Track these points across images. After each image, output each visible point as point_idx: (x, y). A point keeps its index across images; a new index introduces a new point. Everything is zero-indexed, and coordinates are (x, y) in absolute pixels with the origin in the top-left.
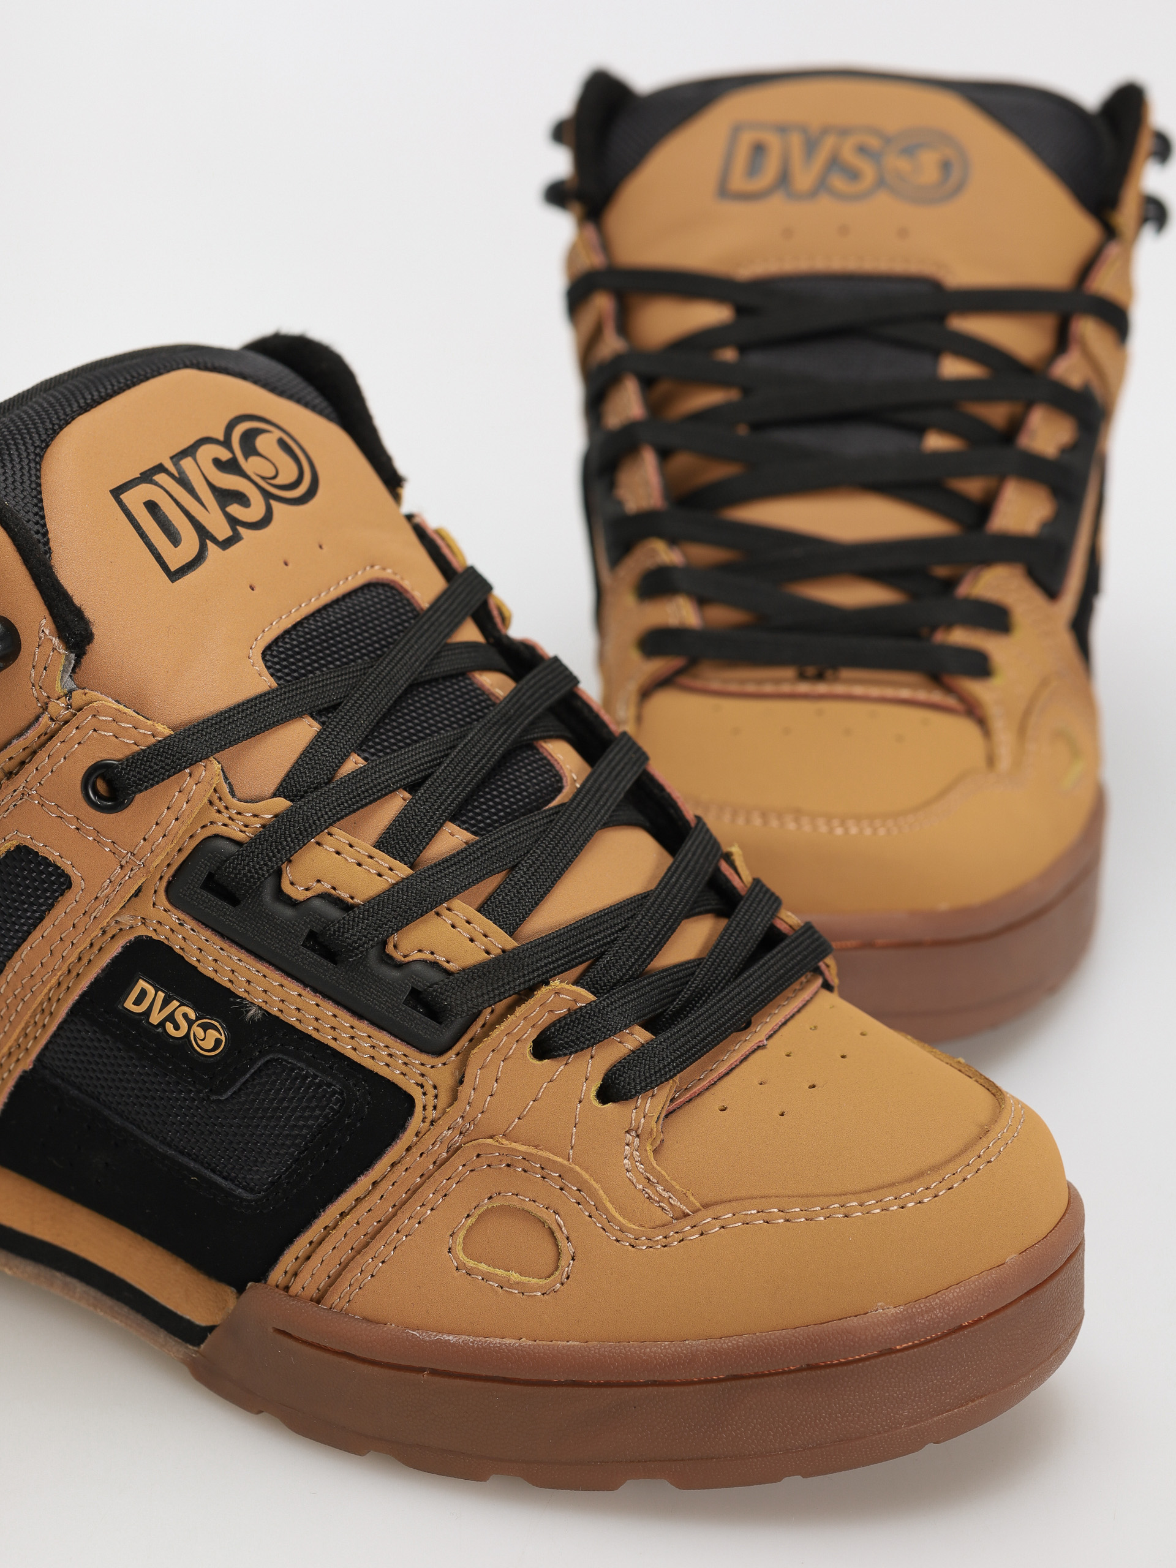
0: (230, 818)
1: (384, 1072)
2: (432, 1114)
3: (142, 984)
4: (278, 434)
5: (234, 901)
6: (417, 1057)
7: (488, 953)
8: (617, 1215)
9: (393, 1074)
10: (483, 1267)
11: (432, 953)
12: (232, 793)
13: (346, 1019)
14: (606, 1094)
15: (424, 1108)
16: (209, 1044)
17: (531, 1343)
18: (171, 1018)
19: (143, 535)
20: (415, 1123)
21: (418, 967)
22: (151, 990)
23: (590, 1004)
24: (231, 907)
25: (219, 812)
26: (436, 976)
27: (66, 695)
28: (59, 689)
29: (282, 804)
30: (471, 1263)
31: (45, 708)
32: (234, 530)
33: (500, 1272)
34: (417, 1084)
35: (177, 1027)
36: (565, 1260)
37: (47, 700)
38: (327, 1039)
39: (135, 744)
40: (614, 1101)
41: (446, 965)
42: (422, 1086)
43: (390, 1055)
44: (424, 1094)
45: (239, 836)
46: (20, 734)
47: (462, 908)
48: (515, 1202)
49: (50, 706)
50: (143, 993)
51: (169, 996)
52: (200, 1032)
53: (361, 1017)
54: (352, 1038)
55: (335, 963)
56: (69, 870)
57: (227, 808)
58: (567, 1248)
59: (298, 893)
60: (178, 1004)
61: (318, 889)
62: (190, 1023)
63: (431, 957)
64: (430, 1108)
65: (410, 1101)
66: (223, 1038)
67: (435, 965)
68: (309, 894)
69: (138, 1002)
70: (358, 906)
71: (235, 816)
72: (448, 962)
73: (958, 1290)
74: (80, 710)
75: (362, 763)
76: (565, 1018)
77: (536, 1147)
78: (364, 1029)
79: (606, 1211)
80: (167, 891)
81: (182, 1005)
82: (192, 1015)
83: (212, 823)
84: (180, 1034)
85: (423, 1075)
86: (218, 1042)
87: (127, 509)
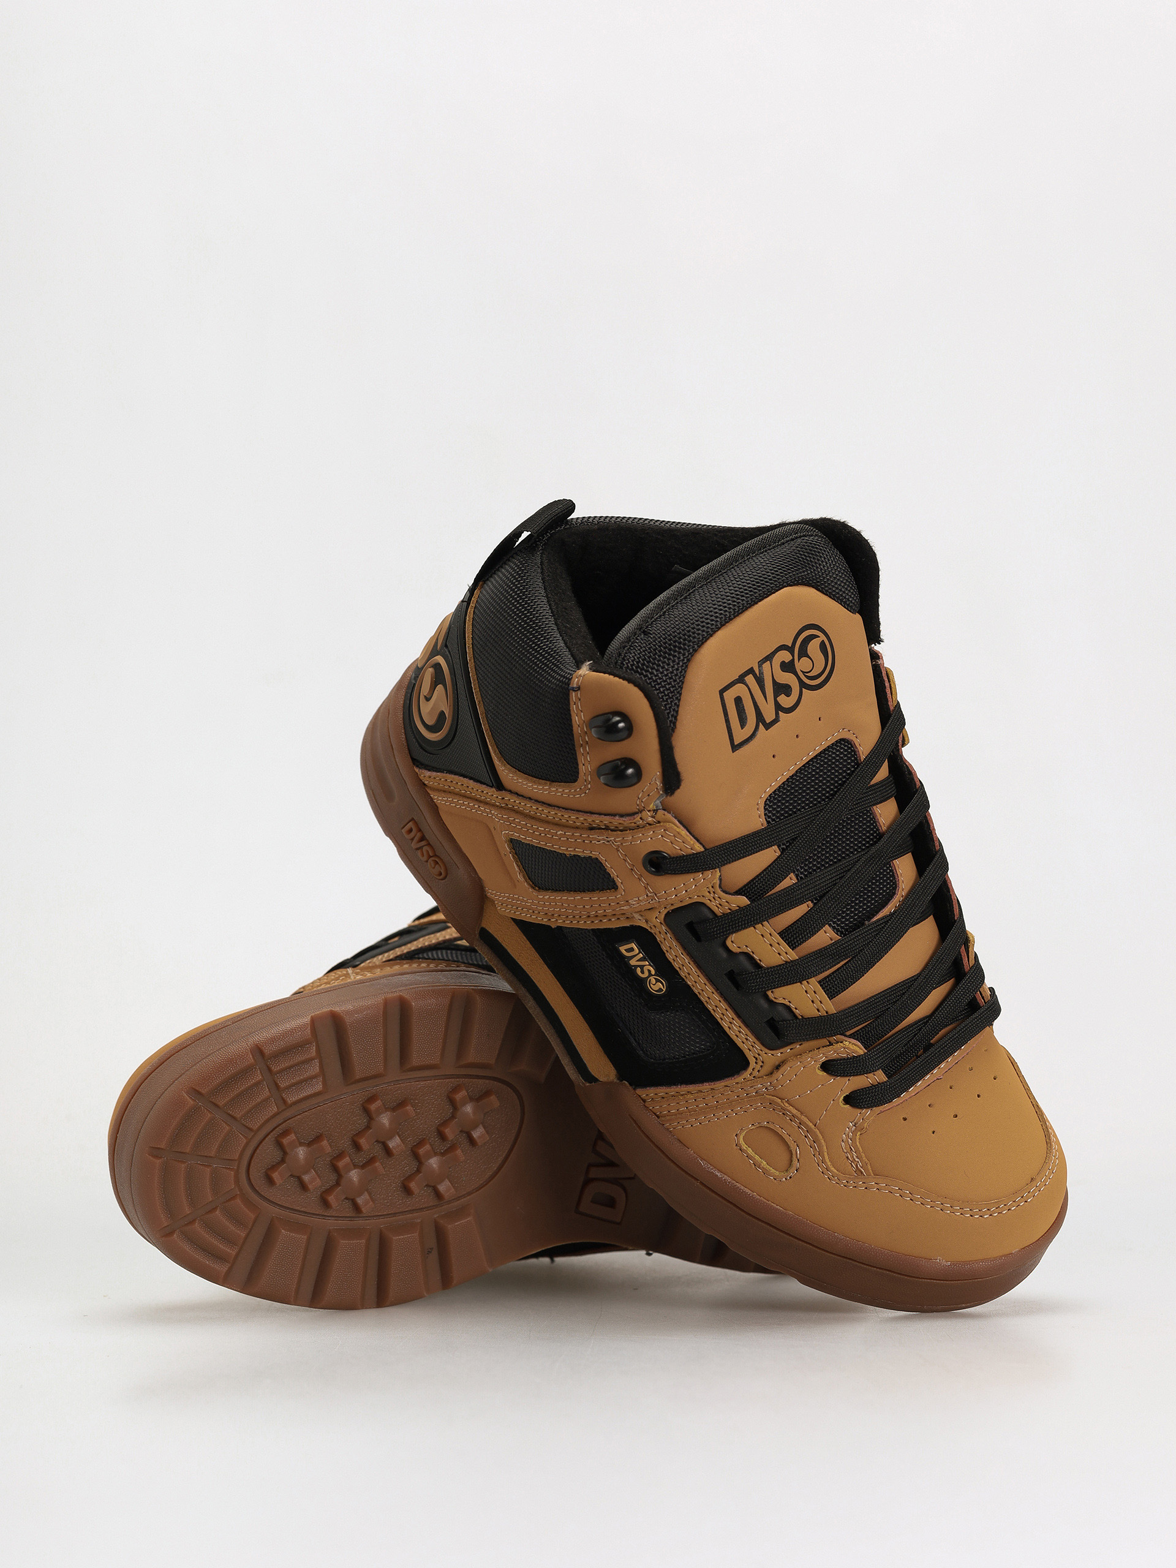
0: (714, 898)
1: (740, 1045)
2: (756, 1073)
3: (633, 945)
4: (823, 637)
5: (699, 939)
6: (758, 1046)
7: (818, 1010)
8: (828, 1161)
9: (744, 1047)
10: (750, 1151)
11: (790, 1002)
12: (720, 887)
13: (730, 1014)
14: (848, 1100)
15: (753, 1070)
16: (656, 988)
17: (758, 1197)
18: (642, 967)
19: (727, 721)
20: (746, 1074)
21: (780, 1008)
22: (637, 950)
23: (860, 1056)
24: (696, 941)
25: (709, 892)
26: (787, 1015)
27: (654, 811)
28: (652, 806)
29: (743, 901)
30: (744, 1147)
31: (640, 811)
32: (777, 714)
33: (757, 1157)
34: (754, 1057)
35: (643, 972)
36: (793, 1170)
37: (643, 808)
38: (718, 1016)
39: (680, 849)
40: (850, 1105)
41: (794, 1010)
42: (756, 1059)
43: (747, 1039)
44: (756, 1063)
45: (715, 909)
46: (622, 816)
47: (813, 984)
48: (779, 1131)
49: (644, 813)
50: (632, 950)
51: (645, 958)
52: (654, 981)
53: (739, 1016)
54: (731, 1023)
55: (738, 990)
56: (619, 884)
57: (714, 892)
58: (796, 1164)
59: (734, 948)
60: (648, 964)
61: (744, 949)
62: (650, 975)
63: (788, 1004)
64: (756, 1070)
65: (747, 1064)
66: (664, 990)
67: (788, 1008)
68: (739, 950)
69: (628, 950)
70: (762, 967)
71: (717, 898)
72: (796, 1009)
73: (981, 1263)
74: (659, 822)
75: (795, 881)
76: (844, 1059)
77: (802, 1113)
78: (737, 1022)
79: (823, 1157)
80: (666, 915)
81: (650, 965)
82: (653, 972)
83: (703, 896)
84: (642, 976)
85: (759, 1055)
86: (660, 990)
87: (725, 703)
